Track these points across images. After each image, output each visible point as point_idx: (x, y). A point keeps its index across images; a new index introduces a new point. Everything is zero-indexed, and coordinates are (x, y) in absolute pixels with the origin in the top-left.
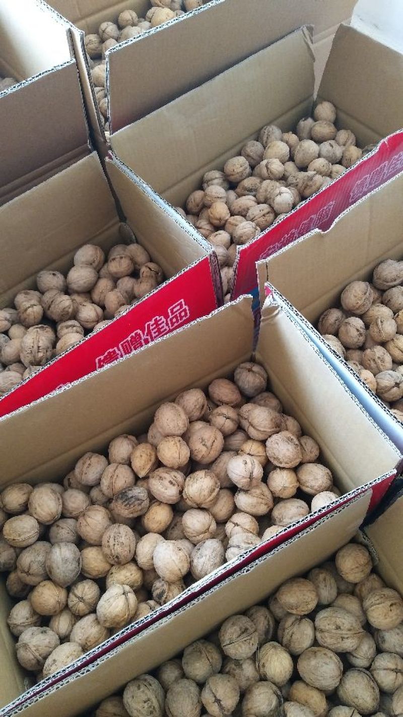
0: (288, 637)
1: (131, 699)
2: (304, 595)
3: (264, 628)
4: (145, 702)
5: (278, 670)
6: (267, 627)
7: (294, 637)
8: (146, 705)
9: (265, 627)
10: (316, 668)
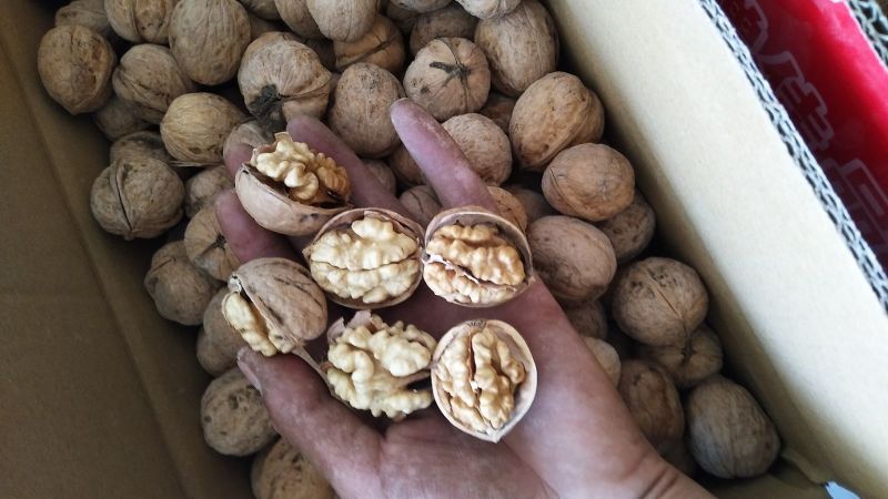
0: (148, 95)
1: (228, 438)
2: (55, 45)
3: (139, 148)
4: (236, 406)
5: (198, 119)
6: (140, 142)
7: (146, 83)
8: (242, 405)
9: (140, 145)
10: (192, 36)
